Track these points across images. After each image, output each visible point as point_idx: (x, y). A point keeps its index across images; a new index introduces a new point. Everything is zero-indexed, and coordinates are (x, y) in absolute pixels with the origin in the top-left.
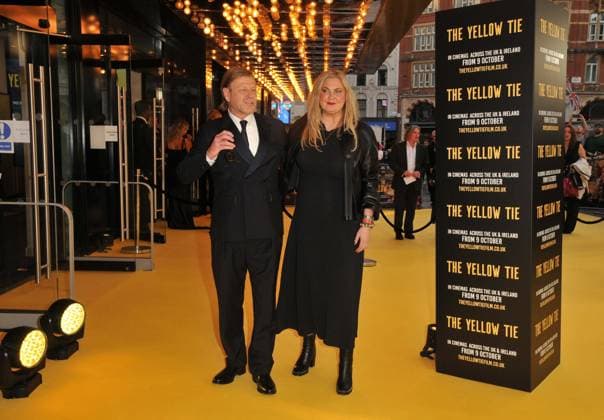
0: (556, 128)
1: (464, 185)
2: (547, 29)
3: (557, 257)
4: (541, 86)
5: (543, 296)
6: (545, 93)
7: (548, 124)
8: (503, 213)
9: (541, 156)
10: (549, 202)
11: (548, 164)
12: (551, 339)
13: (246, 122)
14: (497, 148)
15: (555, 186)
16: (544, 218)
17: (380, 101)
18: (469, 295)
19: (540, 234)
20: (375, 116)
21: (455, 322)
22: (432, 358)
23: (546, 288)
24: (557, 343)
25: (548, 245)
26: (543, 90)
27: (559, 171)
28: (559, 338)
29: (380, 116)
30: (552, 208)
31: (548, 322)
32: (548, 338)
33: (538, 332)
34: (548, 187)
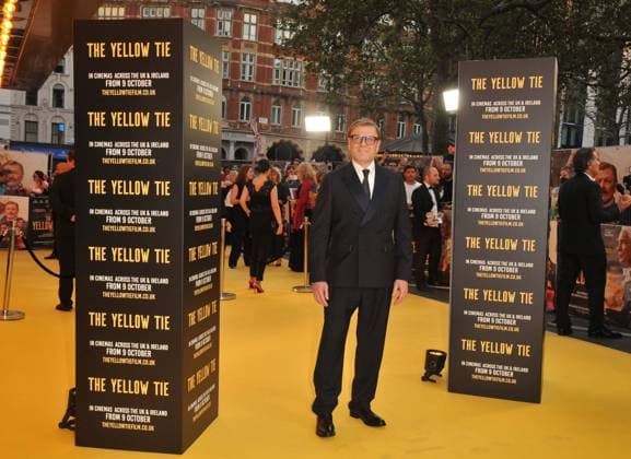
0: (211, 165)
1: (108, 224)
2: (198, 58)
3: (214, 302)
4: (193, 118)
5: (197, 347)
6: (197, 126)
7: (201, 159)
8: (152, 256)
9: (194, 193)
10: (203, 244)
11: (202, 202)
12: (208, 392)
14: (145, 183)
15: (211, 226)
16: (198, 261)
17: (55, 125)
18: (115, 351)
19: (193, 278)
20: (49, 141)
21: (98, 384)
22: (72, 428)
23: (201, 336)
24: (214, 396)
25: (202, 290)
26: (194, 122)
27: (215, 210)
28: (216, 389)
29: (56, 141)
30: (207, 250)
31: (203, 373)
32: (204, 391)
33: (192, 386)
34: (203, 227)
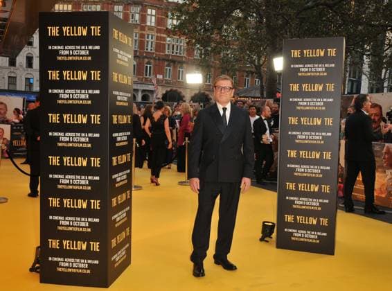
0: (126, 104)
1: (61, 142)
2: (118, 37)
3: (128, 192)
4: (115, 74)
5: (118, 220)
6: (118, 79)
7: (120, 101)
8: (89, 162)
9: (116, 123)
10: (122, 154)
12: (124, 248)
13: (226, 109)
14: (84, 116)
15: (127, 143)
16: (118, 165)
17: (28, 79)
18: (65, 222)
19: (114, 176)
20: (23, 89)
21: (54, 244)
22: (37, 272)
23: (120, 213)
24: (128, 251)
25: (121, 184)
26: (116, 77)
27: (129, 133)
28: (130, 247)
29: (28, 89)
30: (123, 159)
31: (121, 237)
32: (122, 248)
33: (114, 245)
34: (121, 144)
